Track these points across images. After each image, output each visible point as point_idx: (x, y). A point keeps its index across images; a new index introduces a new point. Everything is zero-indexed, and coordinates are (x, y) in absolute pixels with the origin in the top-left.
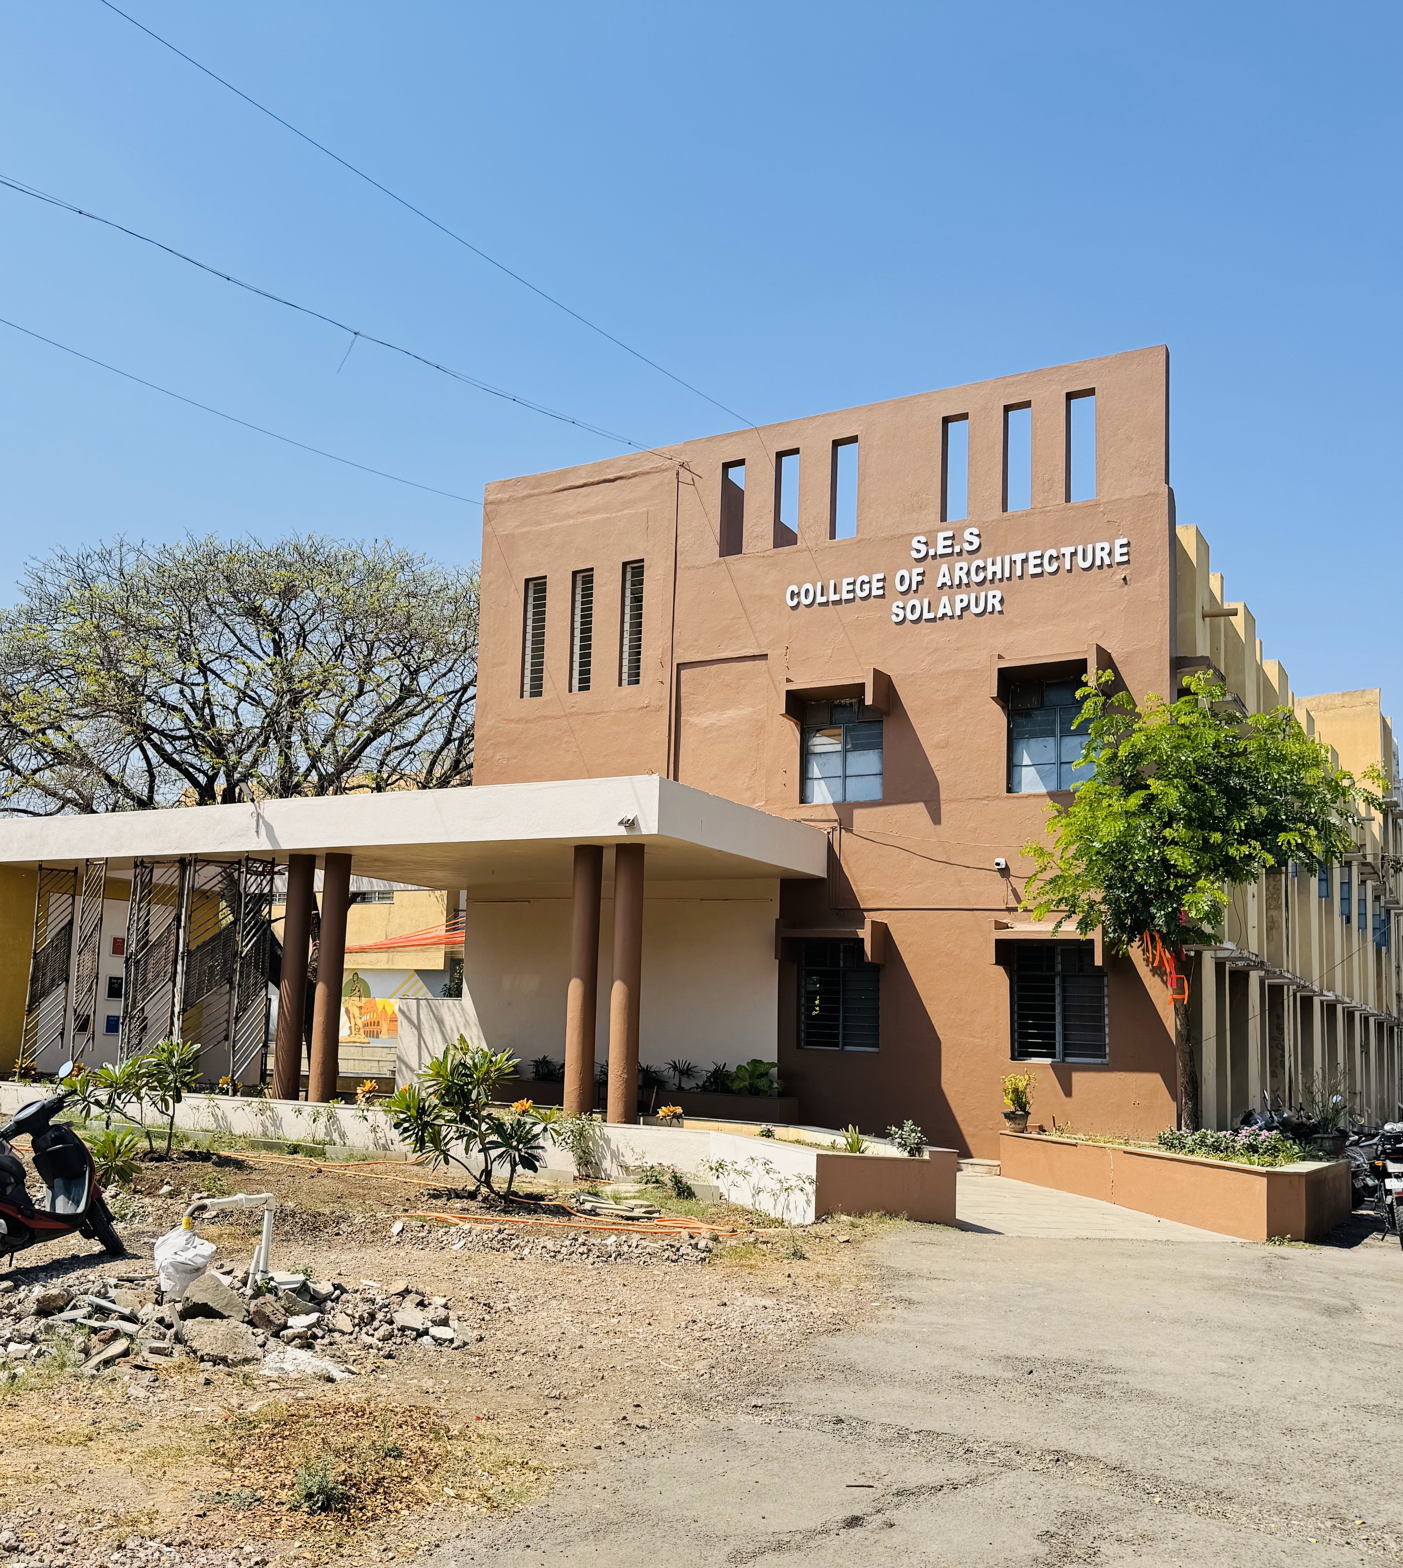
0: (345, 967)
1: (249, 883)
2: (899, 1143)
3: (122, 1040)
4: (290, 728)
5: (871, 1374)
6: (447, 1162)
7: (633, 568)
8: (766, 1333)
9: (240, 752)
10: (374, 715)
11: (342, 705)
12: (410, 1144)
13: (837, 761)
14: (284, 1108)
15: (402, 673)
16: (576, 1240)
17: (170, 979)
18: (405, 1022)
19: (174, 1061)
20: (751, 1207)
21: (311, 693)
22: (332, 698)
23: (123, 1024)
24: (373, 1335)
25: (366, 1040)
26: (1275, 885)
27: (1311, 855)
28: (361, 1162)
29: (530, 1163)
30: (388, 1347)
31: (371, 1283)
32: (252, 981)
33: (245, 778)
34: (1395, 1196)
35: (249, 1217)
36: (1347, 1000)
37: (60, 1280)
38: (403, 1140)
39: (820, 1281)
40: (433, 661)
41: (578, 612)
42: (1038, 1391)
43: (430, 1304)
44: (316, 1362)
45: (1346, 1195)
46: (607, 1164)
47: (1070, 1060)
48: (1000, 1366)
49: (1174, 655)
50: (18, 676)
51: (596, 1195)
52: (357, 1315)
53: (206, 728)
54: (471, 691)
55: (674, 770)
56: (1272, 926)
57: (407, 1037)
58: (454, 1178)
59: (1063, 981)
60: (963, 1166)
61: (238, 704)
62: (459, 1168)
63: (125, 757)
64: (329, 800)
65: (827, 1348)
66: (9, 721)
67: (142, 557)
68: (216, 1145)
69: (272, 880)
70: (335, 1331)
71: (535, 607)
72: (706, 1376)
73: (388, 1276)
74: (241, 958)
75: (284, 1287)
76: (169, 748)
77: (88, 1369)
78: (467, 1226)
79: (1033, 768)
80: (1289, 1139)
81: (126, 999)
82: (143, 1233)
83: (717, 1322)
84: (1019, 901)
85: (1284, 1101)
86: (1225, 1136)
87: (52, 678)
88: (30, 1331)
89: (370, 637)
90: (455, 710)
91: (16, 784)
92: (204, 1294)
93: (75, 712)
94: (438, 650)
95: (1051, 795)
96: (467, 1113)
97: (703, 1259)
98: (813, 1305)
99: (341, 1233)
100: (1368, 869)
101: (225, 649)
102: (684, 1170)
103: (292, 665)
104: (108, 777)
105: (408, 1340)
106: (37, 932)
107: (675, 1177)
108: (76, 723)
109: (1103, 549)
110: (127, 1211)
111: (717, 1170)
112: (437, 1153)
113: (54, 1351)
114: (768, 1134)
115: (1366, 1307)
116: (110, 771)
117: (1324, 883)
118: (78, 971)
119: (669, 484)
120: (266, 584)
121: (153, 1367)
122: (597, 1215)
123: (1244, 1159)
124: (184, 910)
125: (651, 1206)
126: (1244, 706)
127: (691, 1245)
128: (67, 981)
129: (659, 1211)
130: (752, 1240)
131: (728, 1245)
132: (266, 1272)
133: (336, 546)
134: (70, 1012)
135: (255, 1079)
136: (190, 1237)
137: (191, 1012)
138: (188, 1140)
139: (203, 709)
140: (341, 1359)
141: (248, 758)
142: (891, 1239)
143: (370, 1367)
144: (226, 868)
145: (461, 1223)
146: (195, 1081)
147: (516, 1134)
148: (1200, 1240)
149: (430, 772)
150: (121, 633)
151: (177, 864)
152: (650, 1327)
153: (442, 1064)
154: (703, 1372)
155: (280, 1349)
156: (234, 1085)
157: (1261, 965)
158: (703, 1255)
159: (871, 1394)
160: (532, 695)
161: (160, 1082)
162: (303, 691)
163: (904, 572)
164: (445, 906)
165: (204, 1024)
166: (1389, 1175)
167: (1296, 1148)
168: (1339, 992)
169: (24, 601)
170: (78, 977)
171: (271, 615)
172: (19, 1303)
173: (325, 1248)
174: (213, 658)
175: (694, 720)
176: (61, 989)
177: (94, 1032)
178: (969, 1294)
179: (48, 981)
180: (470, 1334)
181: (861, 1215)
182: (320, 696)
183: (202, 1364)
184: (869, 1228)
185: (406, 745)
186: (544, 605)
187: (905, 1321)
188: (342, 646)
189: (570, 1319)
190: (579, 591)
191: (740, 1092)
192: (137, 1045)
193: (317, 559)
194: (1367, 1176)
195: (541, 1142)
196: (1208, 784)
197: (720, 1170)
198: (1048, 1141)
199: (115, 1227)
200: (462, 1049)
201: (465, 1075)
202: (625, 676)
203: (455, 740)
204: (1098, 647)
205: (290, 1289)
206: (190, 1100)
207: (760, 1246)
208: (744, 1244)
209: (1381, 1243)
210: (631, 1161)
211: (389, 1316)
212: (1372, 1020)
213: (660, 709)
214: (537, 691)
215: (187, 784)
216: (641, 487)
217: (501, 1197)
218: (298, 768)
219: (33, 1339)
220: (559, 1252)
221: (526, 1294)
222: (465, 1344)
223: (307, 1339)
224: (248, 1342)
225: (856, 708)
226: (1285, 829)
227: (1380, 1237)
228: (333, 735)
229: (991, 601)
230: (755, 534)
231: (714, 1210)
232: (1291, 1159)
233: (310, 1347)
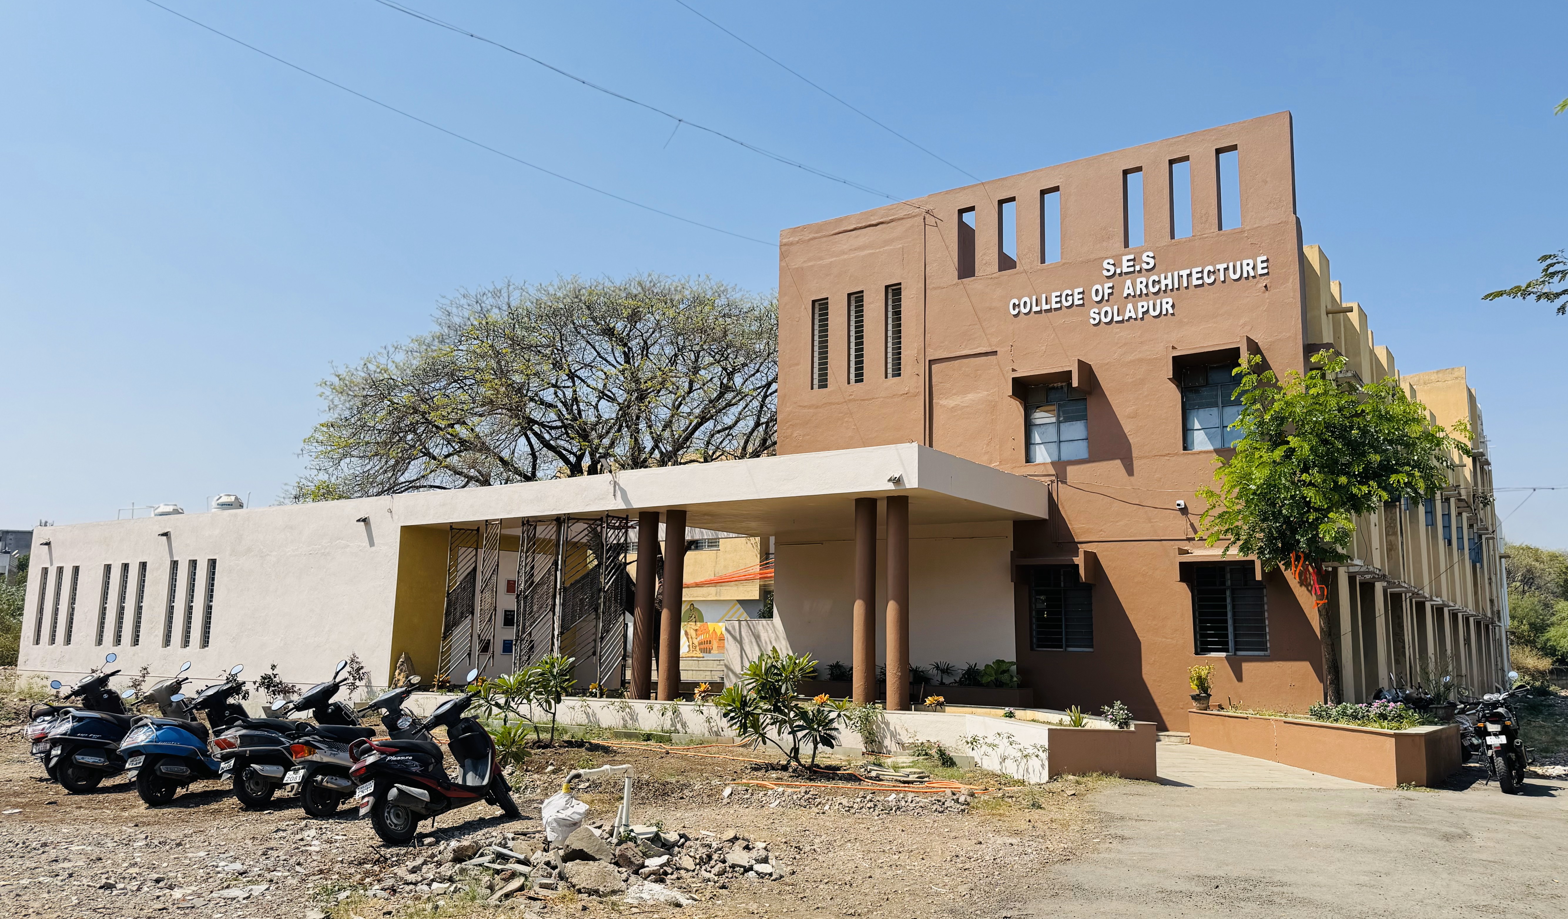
0: (683, 599)
1: (609, 535)
2: (1111, 719)
3: (515, 657)
4: (638, 418)
5: (1094, 891)
6: (765, 743)
7: (893, 290)
8: (1013, 863)
9: (601, 437)
10: (702, 406)
11: (676, 400)
12: (736, 729)
13: (1052, 430)
14: (639, 706)
15: (721, 375)
16: (865, 797)
17: (550, 610)
18: (730, 638)
19: (555, 671)
20: (999, 772)
21: (653, 391)
22: (669, 395)
23: (515, 645)
24: (710, 872)
25: (701, 655)
26: (1392, 517)
27: (1416, 491)
28: (699, 746)
29: (828, 741)
30: (722, 880)
31: (708, 833)
32: (613, 609)
33: (606, 455)
34: (1494, 750)
35: (614, 787)
36: (1451, 604)
37: (471, 836)
38: (731, 726)
39: (1054, 824)
40: (744, 365)
41: (853, 323)
42: (1223, 901)
43: (754, 848)
44: (667, 892)
45: (1457, 752)
46: (887, 742)
47: (1240, 653)
48: (1193, 883)
49: (1306, 343)
50: (433, 385)
51: (880, 765)
52: (698, 857)
53: (574, 419)
54: (774, 387)
55: (929, 439)
56: (1391, 548)
57: (732, 649)
58: (770, 756)
59: (1233, 593)
60: (1162, 738)
61: (598, 401)
62: (773, 748)
63: (514, 443)
64: (669, 469)
65: (1060, 873)
66: (426, 419)
67: (524, 293)
68: (588, 736)
69: (626, 532)
70: (682, 869)
71: (820, 321)
72: (967, 896)
73: (721, 827)
74: (604, 591)
75: (641, 837)
76: (547, 436)
77: (493, 900)
78: (781, 789)
79: (1202, 431)
80: (1410, 708)
81: (518, 626)
82: (533, 800)
83: (975, 856)
84: (1196, 532)
85: (1406, 682)
86: (1361, 708)
87: (458, 386)
88: (449, 873)
89: (697, 348)
90: (762, 401)
91: (433, 467)
92: (580, 842)
93: (476, 410)
94: (747, 356)
95: (1217, 451)
96: (779, 704)
97: (963, 811)
98: (1049, 842)
99: (685, 797)
100: (1463, 504)
101: (588, 360)
102: (947, 745)
103: (638, 370)
104: (501, 459)
105: (737, 875)
106: (449, 577)
107: (940, 750)
108: (476, 419)
109: (1248, 264)
110: (521, 785)
111: (972, 744)
112: (757, 735)
113: (467, 888)
114: (1010, 715)
115: (1475, 834)
116: (503, 454)
117: (1429, 515)
118: (481, 606)
119: (918, 226)
120: (617, 311)
121: (543, 898)
122: (881, 780)
123: (1377, 725)
124: (560, 557)
125: (922, 773)
126: (1361, 380)
127: (953, 800)
128: (473, 613)
129: (929, 776)
130: (1000, 795)
131: (982, 799)
132: (627, 825)
133: (670, 281)
134: (475, 637)
135: (616, 684)
136: (569, 799)
137: (567, 634)
138: (566, 733)
139: (572, 405)
140: (686, 889)
141: (606, 441)
142: (1108, 792)
143: (708, 895)
144: (591, 525)
145: (776, 788)
146: (571, 686)
147: (816, 719)
148: (1345, 788)
149: (744, 448)
150: (510, 350)
151: (555, 522)
152: (924, 861)
153: (758, 667)
154: (965, 893)
155: (640, 883)
156: (601, 690)
157: (1383, 578)
158: (963, 807)
159: (1094, 905)
160: (820, 387)
161: (544, 687)
162: (647, 390)
163: (1099, 287)
164: (759, 551)
165: (577, 644)
166: (1489, 734)
167: (1417, 716)
168: (1445, 598)
169: (436, 329)
170: (481, 610)
171: (622, 333)
172: (440, 853)
173: (672, 809)
174: (579, 367)
175: (943, 402)
176: (468, 620)
177: (493, 652)
178: (1169, 831)
179: (458, 614)
180: (785, 869)
181: (1084, 775)
182: (660, 394)
183: (580, 895)
184: (1090, 785)
185: (726, 429)
186: (827, 319)
187: (1119, 852)
188: (676, 355)
189: (862, 856)
190: (853, 308)
191: (988, 685)
192: (527, 661)
193: (655, 291)
194: (1473, 737)
195: (835, 725)
196: (1335, 438)
197: (974, 743)
198: (1225, 716)
199: (512, 797)
200: (774, 658)
201: (776, 674)
202: (890, 371)
203: (763, 424)
204: (1248, 338)
205: (646, 839)
206: (567, 702)
207: (1006, 799)
208: (994, 798)
209: (1485, 787)
210: (906, 739)
211: (722, 856)
212: (1471, 619)
213: (917, 394)
214: (823, 384)
215: (561, 463)
216: (898, 229)
217: (806, 768)
218: (645, 448)
219: (451, 880)
220: (852, 807)
221: (827, 839)
222: (781, 877)
223: (660, 875)
224: (614, 878)
225: (1065, 389)
226: (1397, 472)
227: (1485, 782)
228: (671, 422)
229: (1165, 306)
230: (984, 262)
231: (971, 775)
232: (1413, 724)
233: (662, 881)
